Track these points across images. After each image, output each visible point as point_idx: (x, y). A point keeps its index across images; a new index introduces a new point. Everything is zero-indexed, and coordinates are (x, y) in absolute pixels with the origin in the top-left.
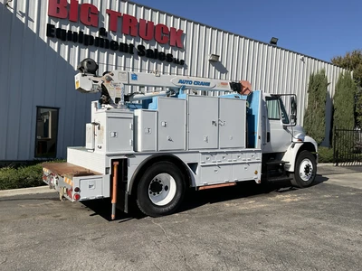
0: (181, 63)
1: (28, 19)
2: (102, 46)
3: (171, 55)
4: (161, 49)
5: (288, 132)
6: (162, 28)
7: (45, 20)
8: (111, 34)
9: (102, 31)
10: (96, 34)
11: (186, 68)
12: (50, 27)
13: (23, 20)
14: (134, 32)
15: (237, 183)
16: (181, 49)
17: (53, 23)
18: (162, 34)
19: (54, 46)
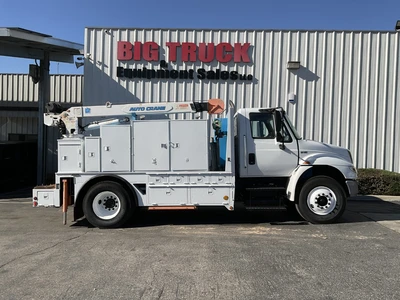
0: (249, 79)
1: (104, 66)
2: (163, 77)
3: (236, 72)
4: (225, 68)
5: (289, 152)
6: (225, 47)
7: (116, 64)
8: (172, 64)
9: (163, 64)
10: (158, 68)
11: (256, 82)
12: (120, 69)
13: (100, 68)
14: (193, 57)
15: (198, 206)
16: (250, 62)
17: (122, 65)
18: (225, 52)
19: (124, 84)
